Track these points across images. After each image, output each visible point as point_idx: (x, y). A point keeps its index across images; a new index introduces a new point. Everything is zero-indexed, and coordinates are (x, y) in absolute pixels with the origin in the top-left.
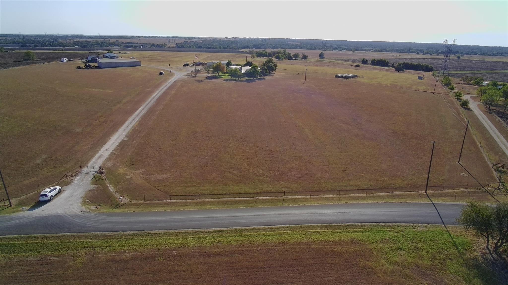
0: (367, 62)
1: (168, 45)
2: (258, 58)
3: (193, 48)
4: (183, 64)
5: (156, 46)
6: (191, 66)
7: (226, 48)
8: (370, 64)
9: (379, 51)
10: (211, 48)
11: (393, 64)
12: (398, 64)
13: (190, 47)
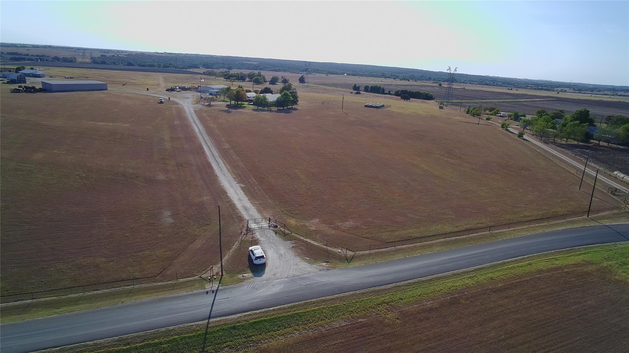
0: (359, 88)
1: (79, 60)
2: (227, 81)
3: (119, 64)
4: (167, 89)
5: (61, 59)
6: (179, 91)
7: (168, 67)
8: (363, 90)
9: (352, 75)
10: (146, 66)
11: (389, 92)
12: (396, 91)
13: (114, 63)
